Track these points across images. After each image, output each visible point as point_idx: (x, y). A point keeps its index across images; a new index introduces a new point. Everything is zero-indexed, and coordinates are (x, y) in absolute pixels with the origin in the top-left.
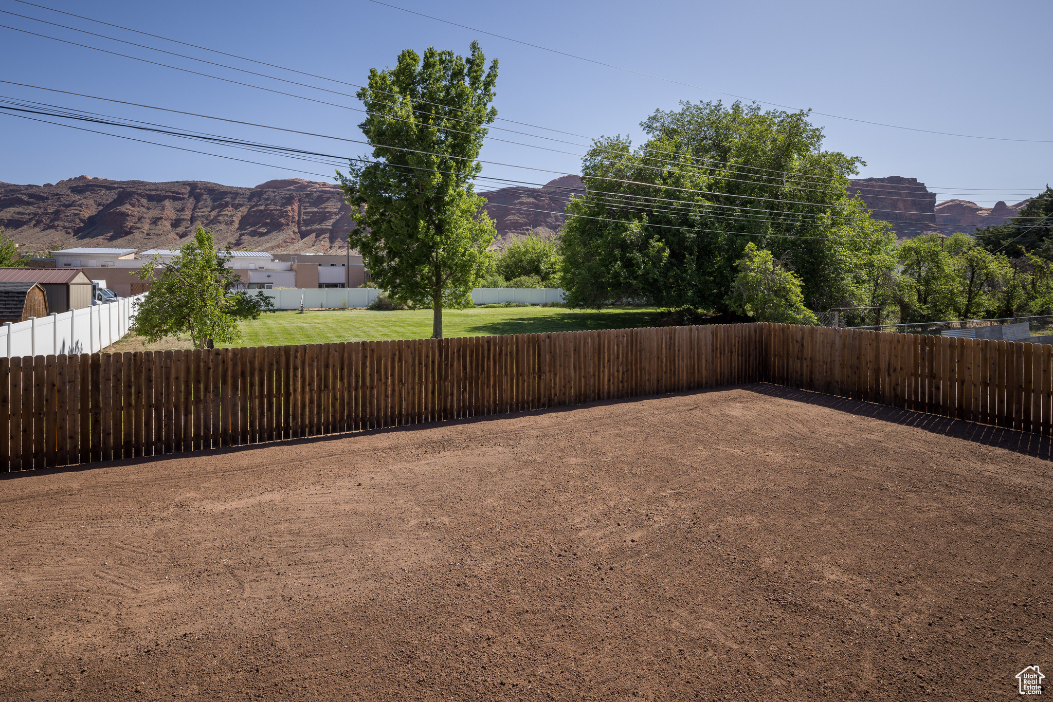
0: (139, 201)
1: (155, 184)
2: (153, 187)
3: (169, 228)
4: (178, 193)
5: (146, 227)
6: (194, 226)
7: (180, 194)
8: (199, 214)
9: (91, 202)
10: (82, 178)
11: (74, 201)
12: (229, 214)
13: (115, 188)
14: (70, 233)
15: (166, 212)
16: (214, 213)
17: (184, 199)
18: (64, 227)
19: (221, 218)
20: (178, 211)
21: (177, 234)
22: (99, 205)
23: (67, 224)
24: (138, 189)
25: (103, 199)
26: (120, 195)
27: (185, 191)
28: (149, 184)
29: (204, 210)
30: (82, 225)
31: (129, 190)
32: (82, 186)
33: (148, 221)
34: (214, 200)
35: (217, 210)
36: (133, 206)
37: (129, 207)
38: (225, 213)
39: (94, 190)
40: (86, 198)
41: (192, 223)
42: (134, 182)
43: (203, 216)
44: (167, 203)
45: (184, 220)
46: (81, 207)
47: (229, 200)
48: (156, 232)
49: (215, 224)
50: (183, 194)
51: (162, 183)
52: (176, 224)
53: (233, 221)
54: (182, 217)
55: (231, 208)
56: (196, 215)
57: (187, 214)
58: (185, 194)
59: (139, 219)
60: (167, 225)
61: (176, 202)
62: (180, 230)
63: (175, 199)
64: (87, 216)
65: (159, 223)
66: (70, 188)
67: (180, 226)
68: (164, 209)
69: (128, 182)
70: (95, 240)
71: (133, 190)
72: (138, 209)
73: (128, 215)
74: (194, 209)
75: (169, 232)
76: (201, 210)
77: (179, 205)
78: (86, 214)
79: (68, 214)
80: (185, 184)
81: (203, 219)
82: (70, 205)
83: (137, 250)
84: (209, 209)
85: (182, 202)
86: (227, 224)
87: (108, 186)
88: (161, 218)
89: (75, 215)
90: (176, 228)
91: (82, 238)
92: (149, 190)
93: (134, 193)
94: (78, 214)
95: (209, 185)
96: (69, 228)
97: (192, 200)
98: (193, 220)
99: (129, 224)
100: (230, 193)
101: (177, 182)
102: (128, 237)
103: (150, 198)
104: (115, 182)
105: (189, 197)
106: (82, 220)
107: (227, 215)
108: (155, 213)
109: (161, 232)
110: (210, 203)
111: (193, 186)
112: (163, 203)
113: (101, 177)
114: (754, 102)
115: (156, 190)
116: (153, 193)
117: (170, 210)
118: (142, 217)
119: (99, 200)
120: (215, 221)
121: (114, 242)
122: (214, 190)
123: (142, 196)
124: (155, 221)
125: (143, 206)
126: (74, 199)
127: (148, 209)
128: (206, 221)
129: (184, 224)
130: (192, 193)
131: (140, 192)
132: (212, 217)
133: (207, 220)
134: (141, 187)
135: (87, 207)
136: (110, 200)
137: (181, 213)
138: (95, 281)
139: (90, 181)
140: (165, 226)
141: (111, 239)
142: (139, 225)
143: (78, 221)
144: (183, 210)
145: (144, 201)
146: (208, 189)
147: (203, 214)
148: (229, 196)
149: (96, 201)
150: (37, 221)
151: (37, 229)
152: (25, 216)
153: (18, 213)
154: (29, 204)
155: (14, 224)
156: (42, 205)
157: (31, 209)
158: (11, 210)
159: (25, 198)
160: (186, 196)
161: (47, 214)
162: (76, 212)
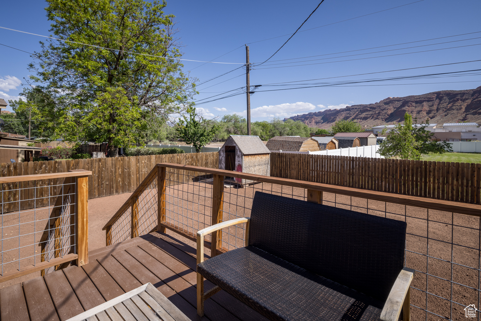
0: (411, 104)
1: (419, 96)
2: (418, 97)
3: (425, 114)
5: (415, 115)
6: (438, 113)
7: (431, 98)
8: (441, 107)
9: (392, 107)
10: (389, 98)
11: (385, 108)
12: (459, 104)
13: (401, 100)
14: (383, 120)
15: (424, 107)
16: (450, 105)
17: (433, 100)
18: (381, 118)
20: (430, 106)
21: (429, 117)
22: (395, 108)
23: (382, 117)
24: (411, 99)
25: (396, 106)
26: (403, 103)
27: (434, 97)
28: (416, 96)
29: (444, 104)
30: (388, 117)
31: (407, 100)
32: (389, 102)
33: (415, 112)
34: (450, 99)
35: (452, 104)
36: (409, 107)
37: (407, 107)
38: (456, 104)
39: (393, 102)
40: (389, 106)
42: (409, 96)
43: (443, 107)
44: (425, 103)
45: (433, 110)
46: (387, 110)
47: (459, 97)
48: (419, 117)
49: (450, 110)
50: (433, 98)
51: (422, 95)
52: (429, 112)
53: (462, 108)
54: (432, 109)
55: (460, 102)
57: (435, 107)
58: (434, 98)
59: (411, 112)
60: (425, 113)
61: (429, 103)
62: (431, 115)
63: (428, 101)
64: (390, 113)
65: (421, 113)
66: (384, 103)
67: (431, 113)
69: (407, 97)
70: (393, 122)
71: (409, 100)
72: (411, 108)
74: (438, 105)
75: (426, 116)
76: (443, 105)
77: (430, 103)
78: (390, 112)
79: (383, 113)
80: (434, 93)
82: (384, 110)
84: (447, 103)
85: (432, 102)
87: (398, 100)
88: (422, 111)
89: (385, 113)
90: (429, 114)
91: (388, 122)
92: (416, 99)
93: (409, 101)
94: (387, 113)
95: (447, 92)
97: (438, 101)
98: (438, 110)
101: (430, 93)
103: (417, 102)
104: (401, 98)
105: (436, 99)
106: (388, 115)
108: (419, 109)
109: (421, 117)
110: (447, 100)
111: (438, 93)
112: (423, 104)
113: (396, 97)
115: (419, 98)
116: (418, 100)
117: (426, 106)
118: (413, 111)
119: (395, 106)
120: (451, 109)
122: (450, 94)
123: (413, 102)
124: (419, 112)
125: (413, 106)
127: (416, 107)
129: (433, 112)
130: (437, 97)
131: (412, 100)
132: (449, 107)
133: (446, 109)
134: (413, 98)
135: (390, 109)
136: (399, 106)
137: (432, 107)
139: (391, 99)
140: (423, 114)
141: (399, 121)
143: (386, 115)
144: (433, 105)
145: (414, 104)
146: (446, 94)
147: (444, 106)
148: (459, 95)
149: (393, 107)
150: (372, 117)
151: (372, 120)
152: (369, 115)
153: (366, 115)
154: (370, 111)
155: (365, 118)
156: (374, 110)
157: (371, 113)
158: (364, 113)
159: (369, 109)
160: (434, 99)
161: (376, 114)
162: (386, 112)
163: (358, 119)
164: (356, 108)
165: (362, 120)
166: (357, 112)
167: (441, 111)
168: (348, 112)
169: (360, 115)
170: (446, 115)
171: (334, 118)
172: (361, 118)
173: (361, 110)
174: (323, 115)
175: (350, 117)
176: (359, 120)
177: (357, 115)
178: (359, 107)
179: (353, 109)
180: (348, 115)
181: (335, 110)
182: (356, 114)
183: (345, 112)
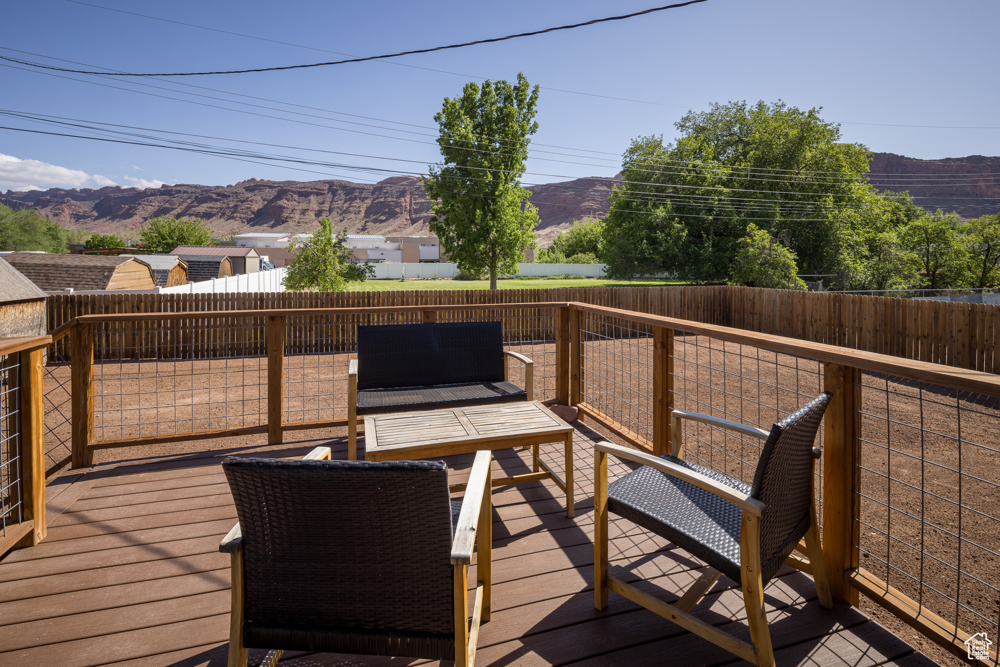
0: (292, 196)
1: (303, 183)
2: (302, 186)
3: (314, 217)
4: (320, 190)
5: (297, 216)
6: (331, 216)
7: (321, 190)
8: (336, 206)
9: (259, 198)
10: (253, 180)
11: (248, 198)
12: (357, 205)
13: (275, 187)
14: (244, 222)
15: (311, 204)
16: (346, 205)
17: (324, 194)
18: (241, 218)
19: (351, 209)
20: (320, 204)
21: (319, 222)
22: (264, 200)
23: (242, 216)
24: (291, 187)
25: (267, 196)
26: (279, 192)
27: (325, 188)
28: (299, 183)
29: (339, 202)
30: (253, 216)
31: (285, 188)
32: (253, 186)
33: (298, 212)
34: (346, 195)
35: (348, 203)
36: (288, 200)
37: (285, 201)
38: (354, 204)
39: (261, 189)
40: (255, 195)
41: (330, 213)
42: (289, 182)
43: (338, 207)
44: (312, 198)
45: (324, 210)
46: (252, 202)
47: (357, 194)
48: (304, 221)
49: (347, 213)
51: (308, 182)
52: (318, 214)
53: (360, 211)
54: (323, 208)
55: (359, 201)
56: (333, 206)
57: (326, 206)
58: (325, 190)
59: (292, 211)
63: (318, 194)
64: (256, 209)
65: (306, 214)
66: (245, 188)
67: (321, 216)
68: (310, 202)
69: (285, 182)
70: (261, 228)
71: (288, 188)
72: (292, 203)
73: (284, 208)
74: (331, 202)
75: (314, 220)
76: (337, 203)
77: (320, 198)
78: (256, 207)
79: (243, 208)
80: (325, 182)
81: (338, 210)
82: (244, 201)
83: (290, 234)
84: (343, 202)
85: (323, 197)
86: (355, 214)
87: (270, 185)
88: (308, 210)
89: (248, 208)
90: (318, 217)
91: (253, 226)
92: (299, 188)
93: (289, 190)
94: (250, 208)
95: (343, 183)
96: (243, 219)
97: (330, 195)
98: (330, 210)
99: (285, 215)
100: (358, 188)
101: (319, 181)
102: (284, 225)
103: (300, 194)
104: (276, 183)
105: (328, 192)
106: (253, 213)
107: (355, 206)
108: (303, 206)
109: (308, 221)
110: (343, 196)
111: (331, 183)
112: (309, 198)
113: (266, 179)
114: (780, 100)
115: (304, 188)
116: (302, 190)
117: (314, 203)
118: (294, 209)
119: (264, 197)
120: (347, 211)
121: (275, 229)
122: (346, 187)
123: (294, 192)
124: (304, 212)
125: (295, 201)
126: (247, 196)
127: (299, 202)
128: (340, 212)
129: (325, 214)
130: (330, 190)
131: (293, 189)
132: (345, 208)
133: (341, 210)
134: (294, 186)
135: (256, 202)
136: (272, 196)
137: (323, 205)
138: (262, 257)
139: (258, 182)
140: (311, 216)
141: (273, 226)
142: (292, 215)
143: (250, 213)
144: (323, 203)
145: (296, 197)
146: (342, 186)
147: (339, 206)
148: (357, 191)
149: (262, 197)
150: (222, 213)
151: (222, 220)
152: (215, 210)
153: (210, 208)
154: (217, 200)
155: (207, 216)
156: (225, 201)
157: (219, 205)
158: (205, 205)
159: (214, 196)
160: (326, 192)
161: (229, 208)
162: (248, 206)
163: (190, 215)
164: (185, 192)
165: (199, 219)
166: (189, 201)
167: (334, 213)
168: (167, 198)
169: (195, 206)
170: (341, 221)
171: (131, 208)
172: (197, 215)
173: (196, 197)
174: (98, 198)
175: (173, 209)
176: (193, 218)
177: (189, 207)
178: (193, 190)
179: (179, 192)
180: (167, 205)
181: (133, 189)
182: (185, 205)
183: (159, 198)
